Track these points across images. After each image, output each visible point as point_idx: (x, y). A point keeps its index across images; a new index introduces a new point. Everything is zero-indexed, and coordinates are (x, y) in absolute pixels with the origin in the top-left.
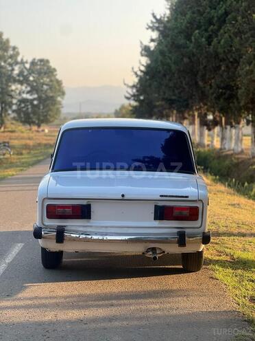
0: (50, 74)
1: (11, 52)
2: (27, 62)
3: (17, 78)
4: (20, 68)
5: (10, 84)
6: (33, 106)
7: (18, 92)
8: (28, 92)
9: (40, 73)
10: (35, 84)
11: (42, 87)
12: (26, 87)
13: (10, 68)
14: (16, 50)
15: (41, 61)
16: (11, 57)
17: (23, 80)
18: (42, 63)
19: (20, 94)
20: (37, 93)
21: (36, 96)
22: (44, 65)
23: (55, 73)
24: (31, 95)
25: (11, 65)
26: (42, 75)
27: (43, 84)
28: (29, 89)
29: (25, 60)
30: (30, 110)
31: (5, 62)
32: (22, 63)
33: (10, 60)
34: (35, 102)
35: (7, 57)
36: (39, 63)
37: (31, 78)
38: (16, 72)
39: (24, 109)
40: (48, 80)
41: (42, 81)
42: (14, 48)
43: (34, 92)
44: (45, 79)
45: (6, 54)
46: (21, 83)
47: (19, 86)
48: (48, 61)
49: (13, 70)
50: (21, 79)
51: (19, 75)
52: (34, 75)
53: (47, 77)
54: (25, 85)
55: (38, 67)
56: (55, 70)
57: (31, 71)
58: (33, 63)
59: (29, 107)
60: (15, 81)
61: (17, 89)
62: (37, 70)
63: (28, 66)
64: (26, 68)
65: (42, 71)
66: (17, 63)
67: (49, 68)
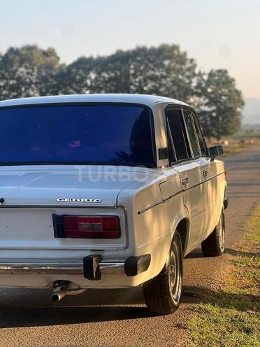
0: (229, 84)
1: (188, 65)
2: (204, 74)
3: (195, 90)
4: (197, 80)
5: (188, 97)
6: (212, 118)
7: (196, 104)
8: (206, 104)
9: (218, 84)
10: (213, 96)
11: (221, 98)
12: (204, 99)
13: (187, 81)
14: (194, 62)
15: (219, 71)
16: (189, 69)
17: (201, 91)
18: (220, 74)
19: (198, 106)
20: (216, 105)
21: (214, 108)
22: (222, 76)
23: (233, 83)
24: (209, 107)
25: (188, 77)
26: (221, 85)
27: (221, 95)
28: (207, 101)
29: (202, 72)
30: (209, 123)
31: (183, 75)
32: (200, 74)
33: (187, 73)
34: (214, 114)
35: (184, 70)
36: (217, 74)
37: (209, 90)
38: (194, 84)
39: (203, 122)
40: (227, 91)
41: (220, 92)
42: (192, 61)
43: (213, 104)
44: (223, 90)
45: (183, 67)
46: (199, 95)
47: (197, 99)
48: (226, 71)
49: (191, 82)
50: (199, 91)
51: (196, 87)
52: (212, 87)
53: (226, 88)
54: (204, 97)
55: (216, 78)
56: (233, 80)
57: (209, 83)
58: (211, 75)
59: (208, 119)
60: (193, 94)
61: (195, 101)
62: (215, 81)
63: (205, 77)
64: (204, 80)
65: (220, 81)
66: (194, 75)
67: (227, 78)
